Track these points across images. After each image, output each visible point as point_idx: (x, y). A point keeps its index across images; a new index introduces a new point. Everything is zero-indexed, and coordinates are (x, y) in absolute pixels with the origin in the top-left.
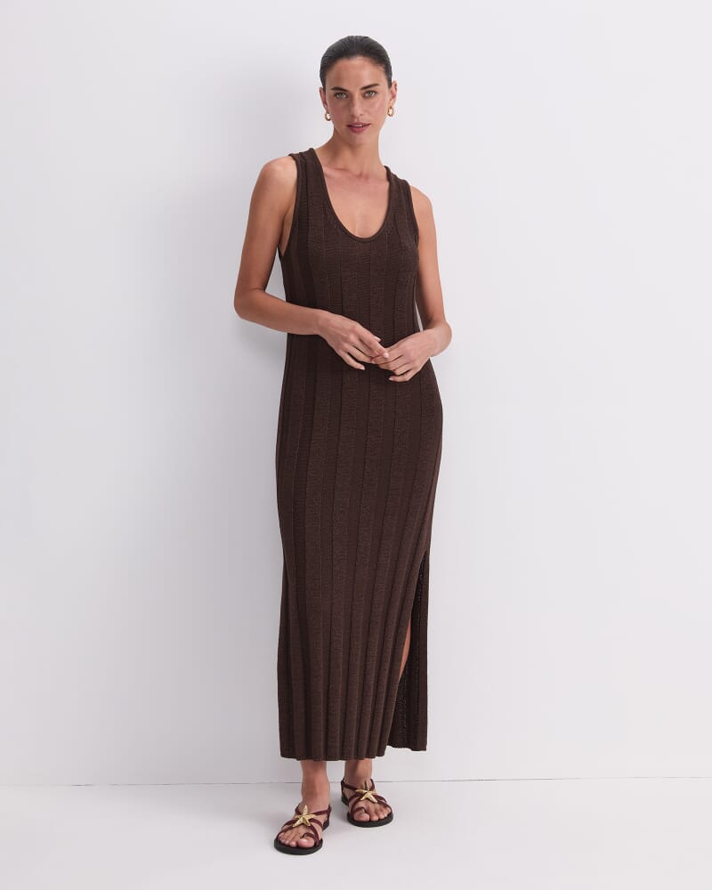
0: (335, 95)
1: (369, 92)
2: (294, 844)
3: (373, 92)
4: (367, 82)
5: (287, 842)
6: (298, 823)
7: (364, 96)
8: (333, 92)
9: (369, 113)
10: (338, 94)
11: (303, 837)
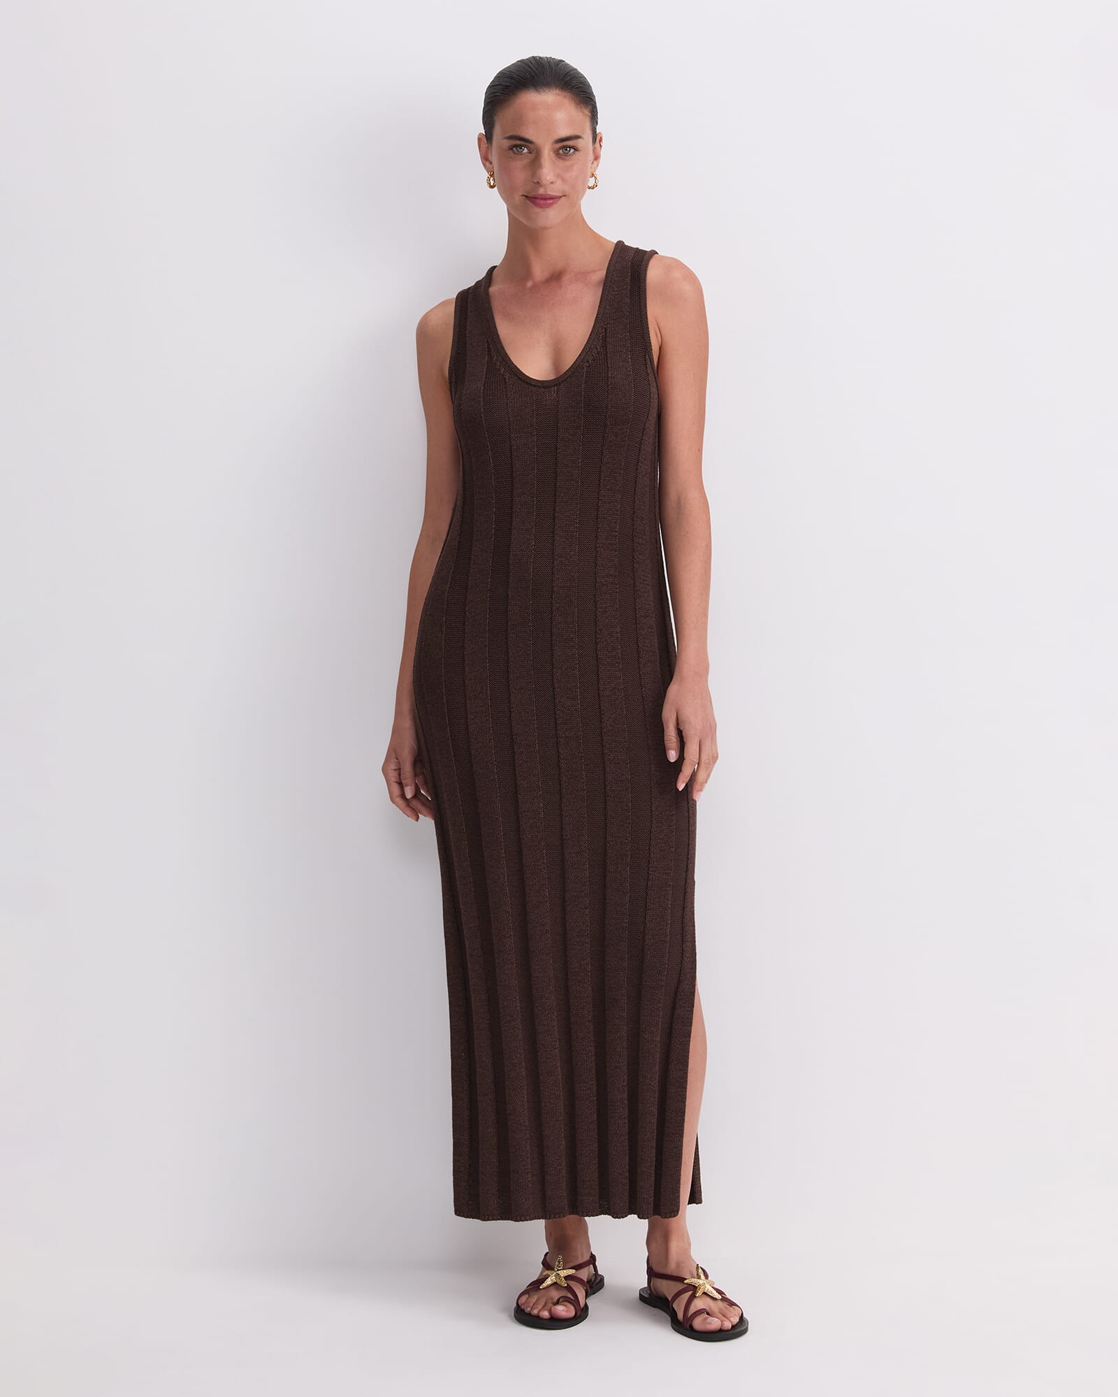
0: (511, 148)
1: (565, 147)
2: (545, 1314)
3: (571, 147)
4: (564, 133)
5: (535, 1312)
6: (548, 1282)
7: (557, 153)
8: (507, 143)
9: (564, 180)
10: (516, 146)
11: (557, 1303)
